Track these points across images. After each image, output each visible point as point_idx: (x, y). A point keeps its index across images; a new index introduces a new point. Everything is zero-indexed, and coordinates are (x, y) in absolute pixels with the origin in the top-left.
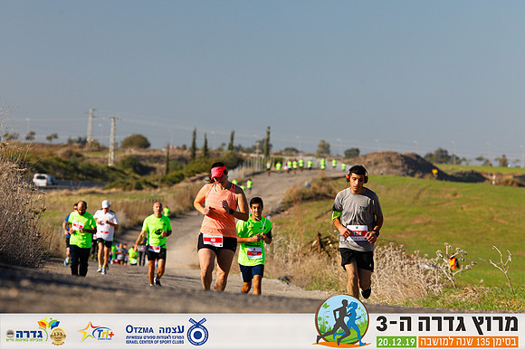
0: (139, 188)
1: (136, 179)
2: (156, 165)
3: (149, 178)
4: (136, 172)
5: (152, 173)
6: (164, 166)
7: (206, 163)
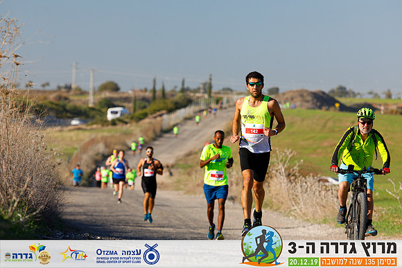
0: (114, 123)
6: (132, 105)
7: (164, 103)
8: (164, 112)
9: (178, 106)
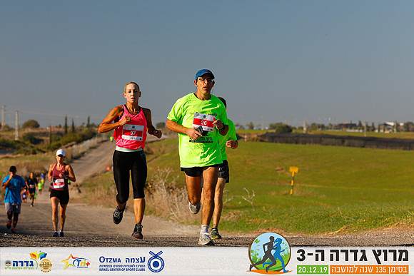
0: (34, 153)
1: (32, 147)
2: (44, 138)
3: (40, 146)
4: (32, 143)
5: (42, 143)
6: (48, 138)
7: (74, 136)
8: (74, 143)
9: (84, 138)
